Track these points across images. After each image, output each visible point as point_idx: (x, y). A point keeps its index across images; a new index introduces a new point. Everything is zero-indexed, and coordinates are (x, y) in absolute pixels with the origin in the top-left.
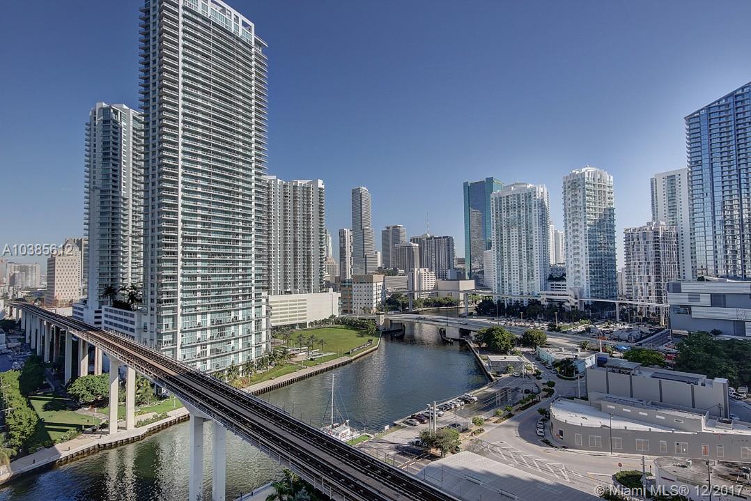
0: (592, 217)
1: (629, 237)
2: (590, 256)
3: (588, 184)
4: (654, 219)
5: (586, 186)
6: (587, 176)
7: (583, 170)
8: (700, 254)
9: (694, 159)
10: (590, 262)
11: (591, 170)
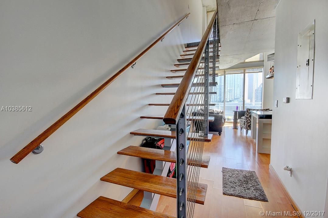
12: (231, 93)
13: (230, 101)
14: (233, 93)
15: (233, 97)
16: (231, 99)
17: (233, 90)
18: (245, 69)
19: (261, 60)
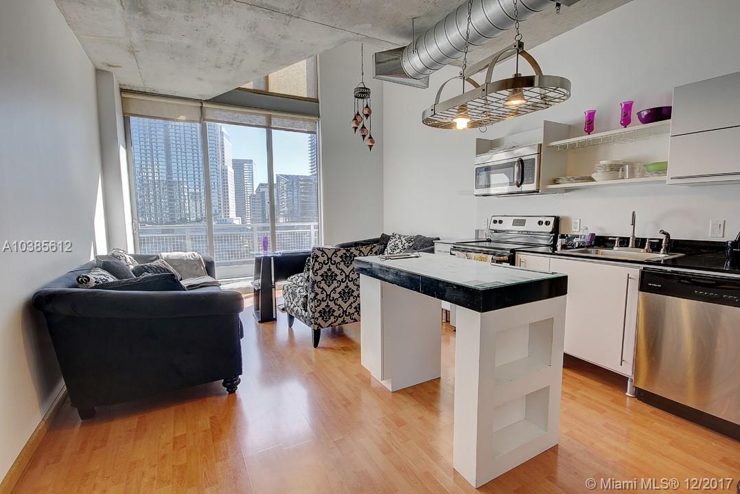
18: (270, 115)
19: (311, 97)
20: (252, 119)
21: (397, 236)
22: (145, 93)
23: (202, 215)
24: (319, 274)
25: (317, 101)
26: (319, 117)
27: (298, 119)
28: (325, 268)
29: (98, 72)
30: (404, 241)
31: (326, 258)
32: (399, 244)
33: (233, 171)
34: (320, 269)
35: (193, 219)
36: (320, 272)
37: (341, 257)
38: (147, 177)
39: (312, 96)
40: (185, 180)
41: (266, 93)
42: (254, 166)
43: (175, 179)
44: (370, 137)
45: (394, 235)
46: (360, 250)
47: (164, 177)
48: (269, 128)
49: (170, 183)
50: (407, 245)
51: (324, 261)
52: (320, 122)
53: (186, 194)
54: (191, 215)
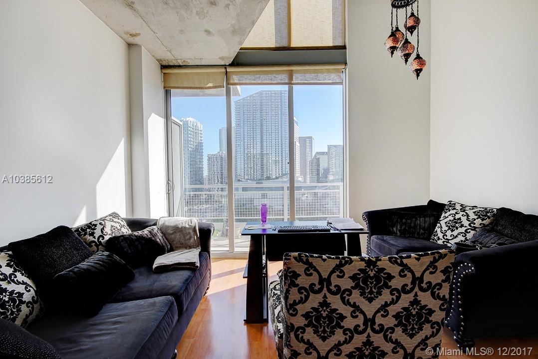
0: (192, 147)
1: (210, 158)
2: (190, 168)
3: (190, 127)
4: (220, 150)
5: (189, 128)
6: (189, 123)
7: (188, 119)
8: (239, 168)
9: (237, 123)
10: (190, 172)
11: (192, 119)
12: (277, 166)
13: (277, 178)
14: (280, 166)
15: (280, 172)
16: (277, 175)
17: (280, 161)
18: (292, 70)
19: (337, 44)
20: (273, 77)
21: (458, 207)
22: (180, 67)
23: (279, 174)
24: (300, 313)
25: (344, 47)
26: (346, 64)
27: (321, 72)
28: (314, 301)
29: (130, 45)
30: (472, 216)
31: (315, 279)
32: (464, 219)
33: (299, 145)
34: (302, 301)
35: (274, 177)
36: (302, 309)
37: (354, 278)
38: (250, 152)
39: (339, 43)
40: (270, 152)
41: (288, 48)
42: (313, 141)
43: (265, 152)
44: (418, 57)
45: (452, 205)
46: (402, 264)
47: (259, 151)
48: (290, 83)
49: (262, 154)
50: (478, 222)
51: (312, 285)
52: (347, 69)
53: (271, 161)
54: (273, 174)
